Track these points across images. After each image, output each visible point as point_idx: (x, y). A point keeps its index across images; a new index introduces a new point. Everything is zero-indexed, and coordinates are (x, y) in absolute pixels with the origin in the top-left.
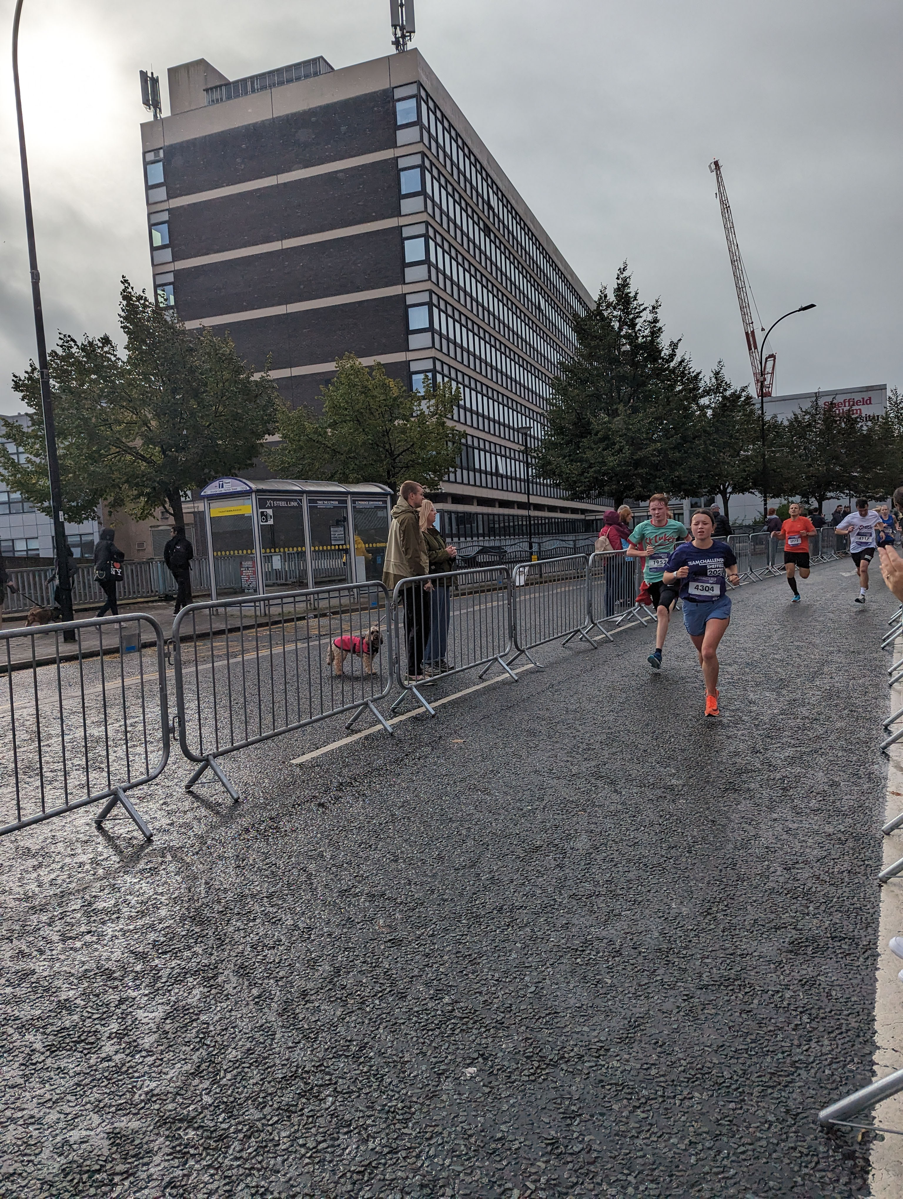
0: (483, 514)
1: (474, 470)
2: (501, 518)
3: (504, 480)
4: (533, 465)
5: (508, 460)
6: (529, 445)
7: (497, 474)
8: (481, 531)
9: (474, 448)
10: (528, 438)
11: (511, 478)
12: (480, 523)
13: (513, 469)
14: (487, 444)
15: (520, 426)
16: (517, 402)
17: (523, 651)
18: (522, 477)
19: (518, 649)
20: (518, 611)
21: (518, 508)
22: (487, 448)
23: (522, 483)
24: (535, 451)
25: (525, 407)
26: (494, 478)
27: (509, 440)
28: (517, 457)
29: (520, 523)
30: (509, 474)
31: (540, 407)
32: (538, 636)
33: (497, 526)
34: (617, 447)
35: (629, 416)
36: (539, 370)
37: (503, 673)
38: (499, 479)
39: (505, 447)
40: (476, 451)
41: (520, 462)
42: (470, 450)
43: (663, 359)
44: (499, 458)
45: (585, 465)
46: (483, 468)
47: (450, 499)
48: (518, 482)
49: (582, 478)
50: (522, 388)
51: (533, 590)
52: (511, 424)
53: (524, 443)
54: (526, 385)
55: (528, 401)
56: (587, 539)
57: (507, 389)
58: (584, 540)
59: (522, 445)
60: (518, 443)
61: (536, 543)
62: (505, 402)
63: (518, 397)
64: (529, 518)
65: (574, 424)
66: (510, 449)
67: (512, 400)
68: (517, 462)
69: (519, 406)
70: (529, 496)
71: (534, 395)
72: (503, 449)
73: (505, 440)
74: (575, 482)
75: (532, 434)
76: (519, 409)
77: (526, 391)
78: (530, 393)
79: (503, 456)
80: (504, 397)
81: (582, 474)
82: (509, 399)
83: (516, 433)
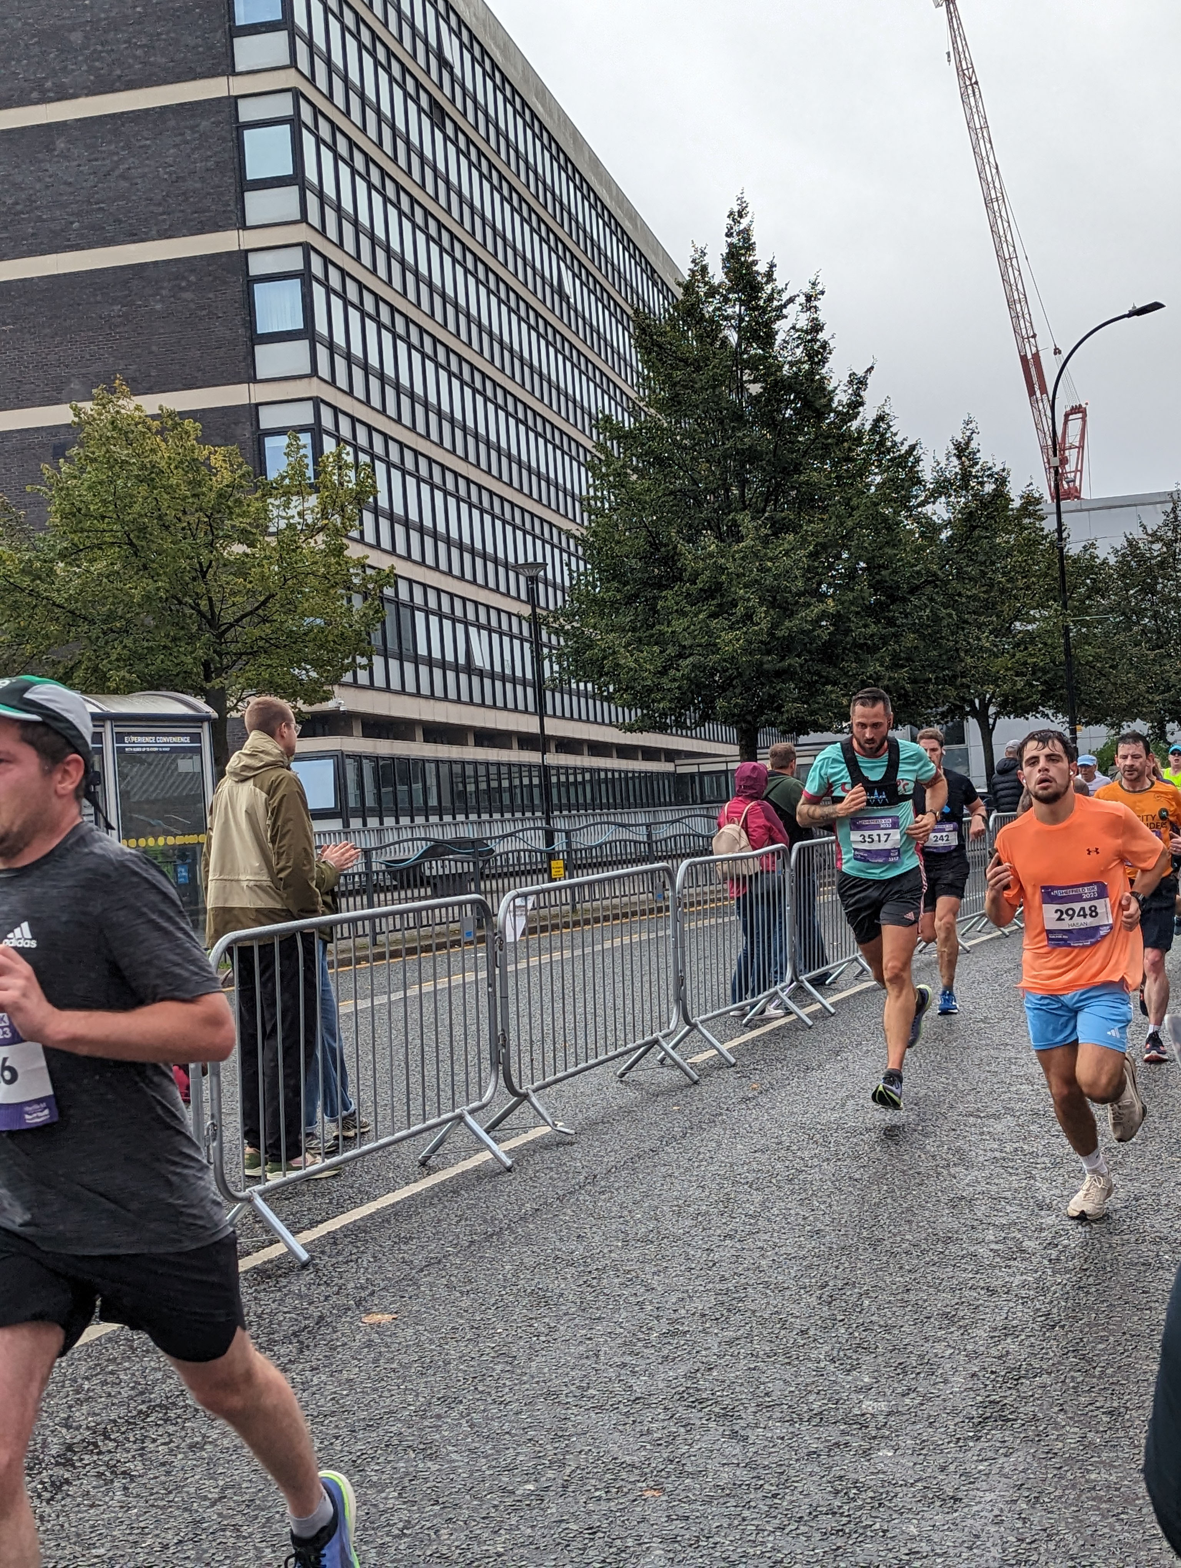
0: (437, 762)
1: (416, 660)
2: (482, 771)
3: (487, 682)
4: (551, 650)
5: (495, 637)
6: (542, 603)
7: (470, 668)
8: (433, 802)
9: (413, 608)
10: (541, 586)
11: (504, 680)
12: (432, 781)
13: (507, 658)
14: (445, 599)
15: (521, 561)
16: (513, 505)
17: (525, 1097)
18: (529, 676)
19: (514, 1093)
20: (511, 998)
22: (446, 609)
23: (530, 690)
24: (556, 616)
25: (532, 515)
26: (463, 677)
27: (497, 590)
28: (515, 630)
29: (526, 781)
30: (498, 668)
31: (566, 516)
32: (560, 1054)
34: (741, 609)
35: (765, 541)
36: (562, 432)
38: (475, 680)
39: (488, 607)
40: (420, 616)
41: (522, 641)
42: (405, 613)
43: (838, 413)
44: (473, 631)
45: (671, 651)
46: (437, 653)
47: (358, 729)
48: (519, 689)
49: (664, 680)
50: (525, 473)
51: (545, 944)
52: (501, 555)
53: (532, 600)
54: (534, 464)
55: (540, 501)
56: (678, 821)
57: (489, 472)
58: (673, 822)
59: (527, 602)
60: (518, 598)
61: (560, 831)
62: (486, 504)
63: (515, 493)
64: (545, 770)
65: (644, 558)
66: (499, 611)
67: (502, 499)
68: (517, 643)
69: (517, 512)
70: (546, 719)
71: (552, 489)
72: (482, 611)
73: (487, 591)
74: (650, 691)
75: (550, 576)
76: (518, 521)
77: (534, 479)
78: (543, 484)
79: (484, 628)
80: (484, 492)
81: (664, 672)
82: (495, 498)
83: (512, 575)
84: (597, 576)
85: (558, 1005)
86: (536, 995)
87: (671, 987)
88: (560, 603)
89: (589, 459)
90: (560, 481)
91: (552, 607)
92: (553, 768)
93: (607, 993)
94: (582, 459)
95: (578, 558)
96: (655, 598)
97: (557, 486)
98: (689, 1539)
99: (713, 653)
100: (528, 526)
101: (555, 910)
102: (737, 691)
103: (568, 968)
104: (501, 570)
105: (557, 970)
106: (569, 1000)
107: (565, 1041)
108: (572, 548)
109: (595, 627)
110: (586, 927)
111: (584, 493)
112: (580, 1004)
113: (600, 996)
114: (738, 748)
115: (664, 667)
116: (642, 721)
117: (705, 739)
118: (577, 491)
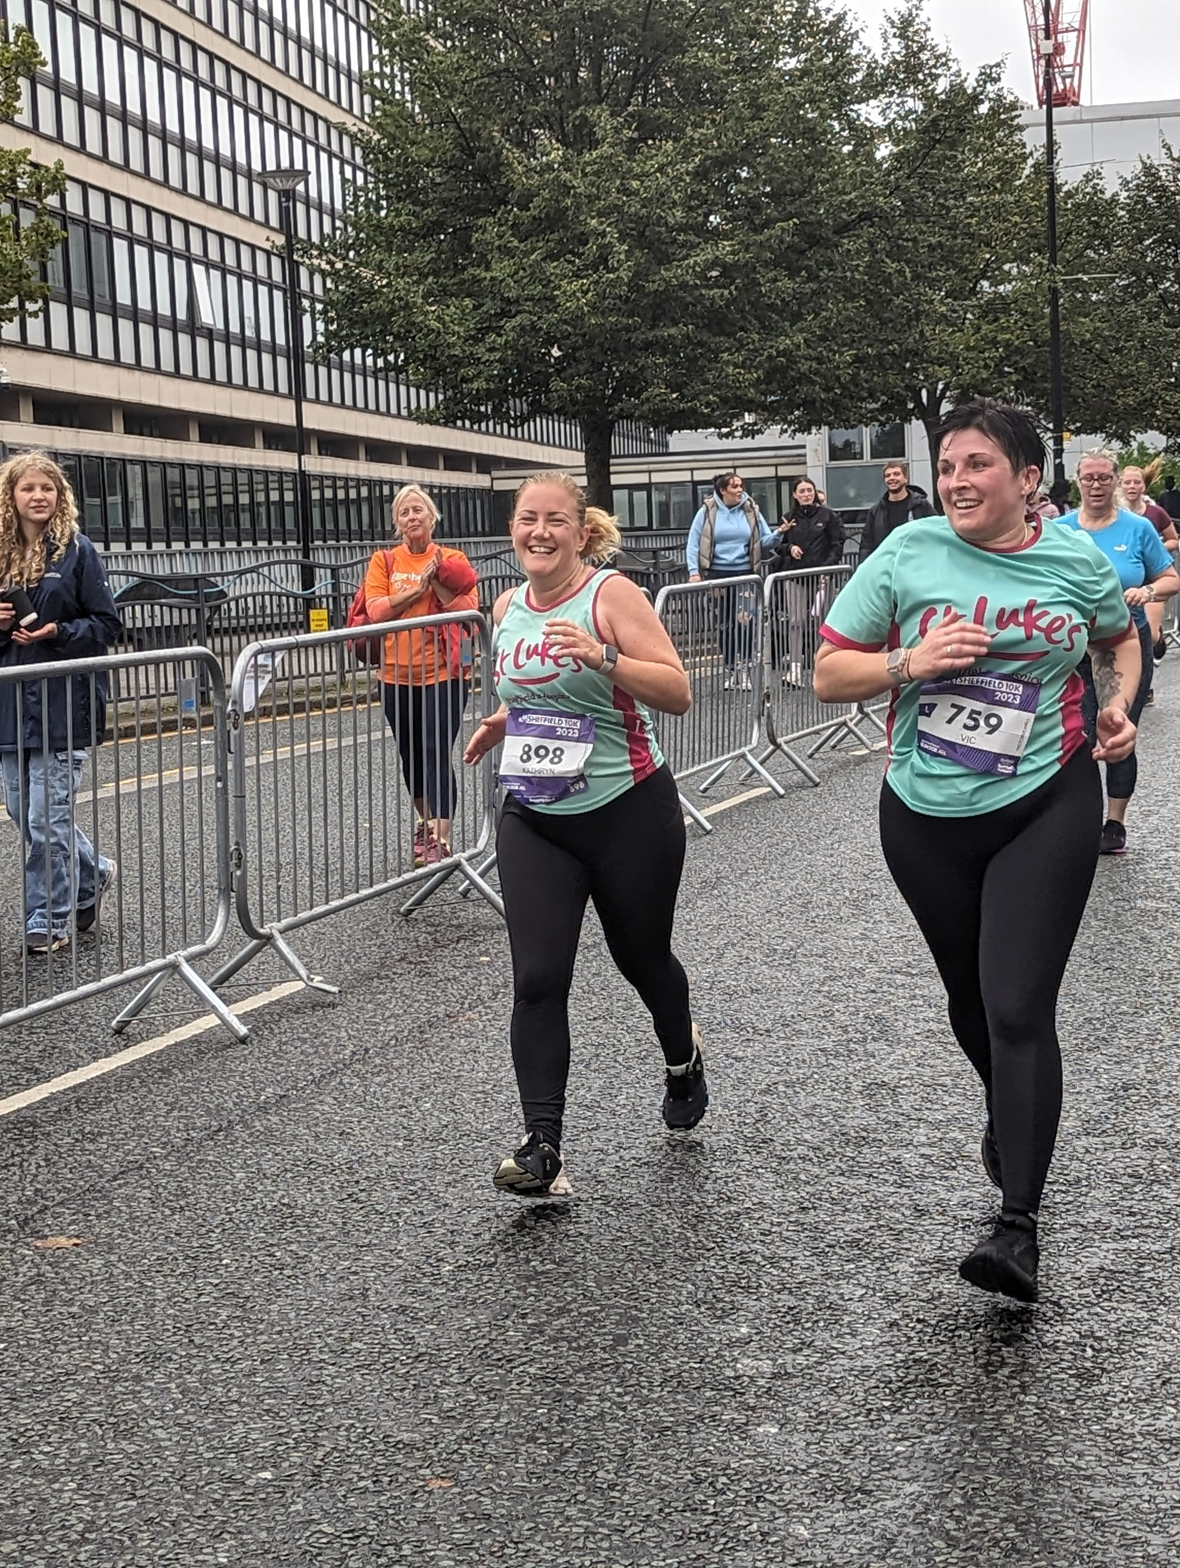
0: (144, 463)
1: (114, 310)
2: (210, 479)
3: (219, 347)
4: (313, 300)
5: (231, 280)
6: (302, 234)
7: (193, 326)
8: (138, 523)
9: (110, 234)
10: (300, 208)
11: (243, 344)
12: (136, 493)
13: (249, 312)
14: (158, 221)
15: (271, 166)
16: (260, 85)
17: (268, 939)
18: (281, 340)
19: (253, 933)
20: (250, 804)
21: (268, 446)
22: (159, 236)
23: (281, 362)
24: (322, 251)
25: (289, 101)
26: (184, 340)
27: (236, 211)
28: (262, 272)
29: (274, 496)
30: (234, 325)
31: (338, 104)
32: (319, 883)
33: (194, 504)
34: (592, 248)
37: (198, 1016)
38: (202, 344)
39: (221, 236)
40: (120, 247)
41: (271, 287)
42: (98, 240)
44: (198, 271)
45: (490, 306)
46: (144, 303)
47: (27, 411)
48: (266, 358)
49: (480, 350)
50: (278, 37)
51: (300, 729)
52: (241, 159)
53: (287, 225)
54: (291, 24)
55: (300, 80)
56: (494, 557)
57: (225, 35)
58: (487, 558)
59: (279, 231)
60: (266, 224)
61: (324, 567)
62: (220, 82)
63: (264, 67)
64: (302, 478)
65: (450, 167)
66: (237, 242)
67: (244, 75)
68: (263, 290)
69: (266, 96)
70: (304, 405)
71: (319, 63)
72: (212, 240)
73: (220, 212)
74: (458, 363)
75: (313, 193)
76: (267, 109)
77: (292, 46)
78: (305, 55)
79: (215, 267)
80: (216, 62)
81: (477, 340)
82: (233, 72)
83: (257, 189)
84: (383, 193)
85: (318, 814)
86: (285, 800)
87: (480, 791)
88: (327, 229)
89: (373, 17)
90: (331, 51)
91: (315, 239)
92: (315, 477)
93: (389, 799)
94: (363, 20)
95: (355, 168)
96: (468, 228)
97: (325, 59)
98: (492, 1545)
99: (549, 312)
100: (282, 117)
101: (315, 681)
102: (582, 368)
103: (332, 764)
104: (242, 181)
105: (317, 766)
106: (333, 809)
107: (327, 864)
108: (347, 153)
109: (379, 268)
110: (360, 707)
111: (366, 68)
112: (349, 813)
113: (378, 802)
114: (582, 455)
115: (479, 330)
116: (446, 408)
117: (536, 442)
118: (355, 68)
